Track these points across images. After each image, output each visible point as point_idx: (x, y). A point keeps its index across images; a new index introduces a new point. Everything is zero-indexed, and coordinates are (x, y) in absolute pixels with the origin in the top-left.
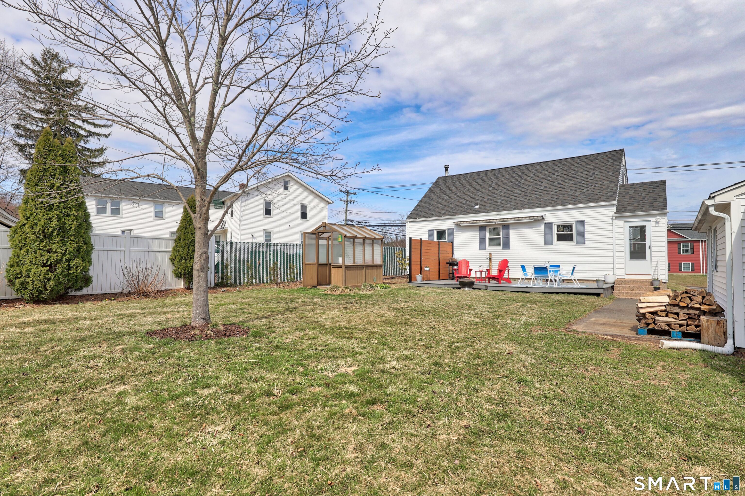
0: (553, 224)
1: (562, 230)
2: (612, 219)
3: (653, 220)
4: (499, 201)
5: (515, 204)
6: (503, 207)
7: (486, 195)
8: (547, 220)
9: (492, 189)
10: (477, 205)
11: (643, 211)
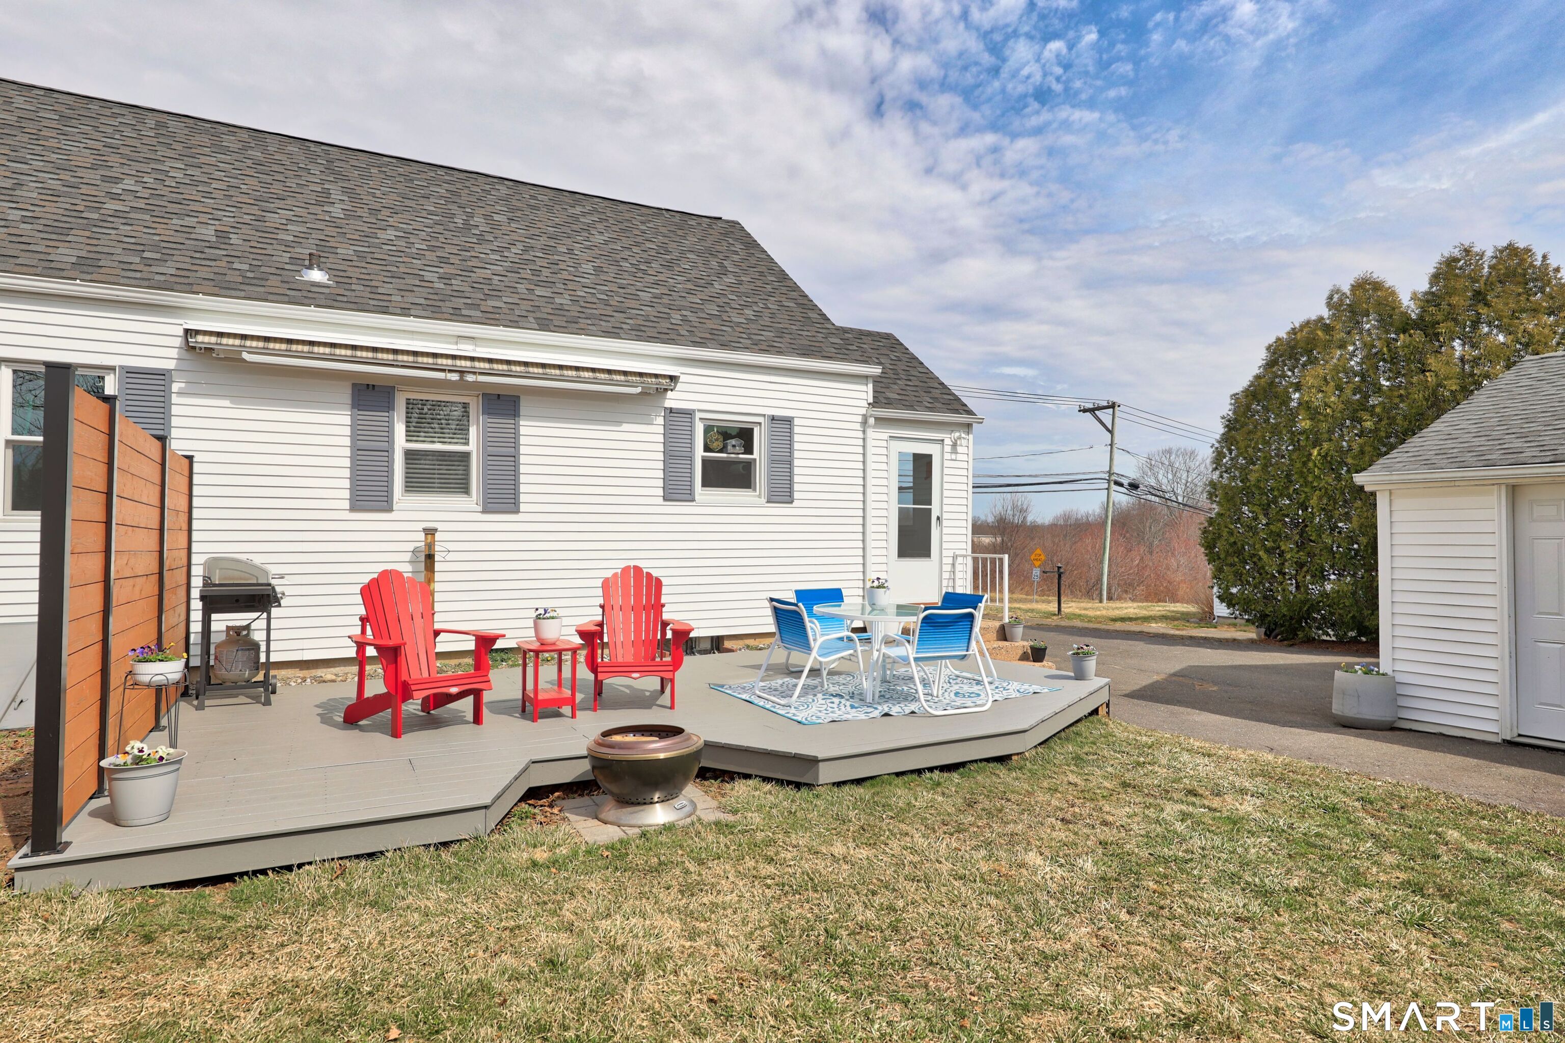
0: (698, 415)
1: (718, 444)
2: (864, 423)
3: (948, 441)
4: (428, 276)
5: (525, 305)
6: (475, 306)
7: (332, 231)
8: (673, 400)
9: (347, 217)
10: (310, 267)
11: (931, 409)
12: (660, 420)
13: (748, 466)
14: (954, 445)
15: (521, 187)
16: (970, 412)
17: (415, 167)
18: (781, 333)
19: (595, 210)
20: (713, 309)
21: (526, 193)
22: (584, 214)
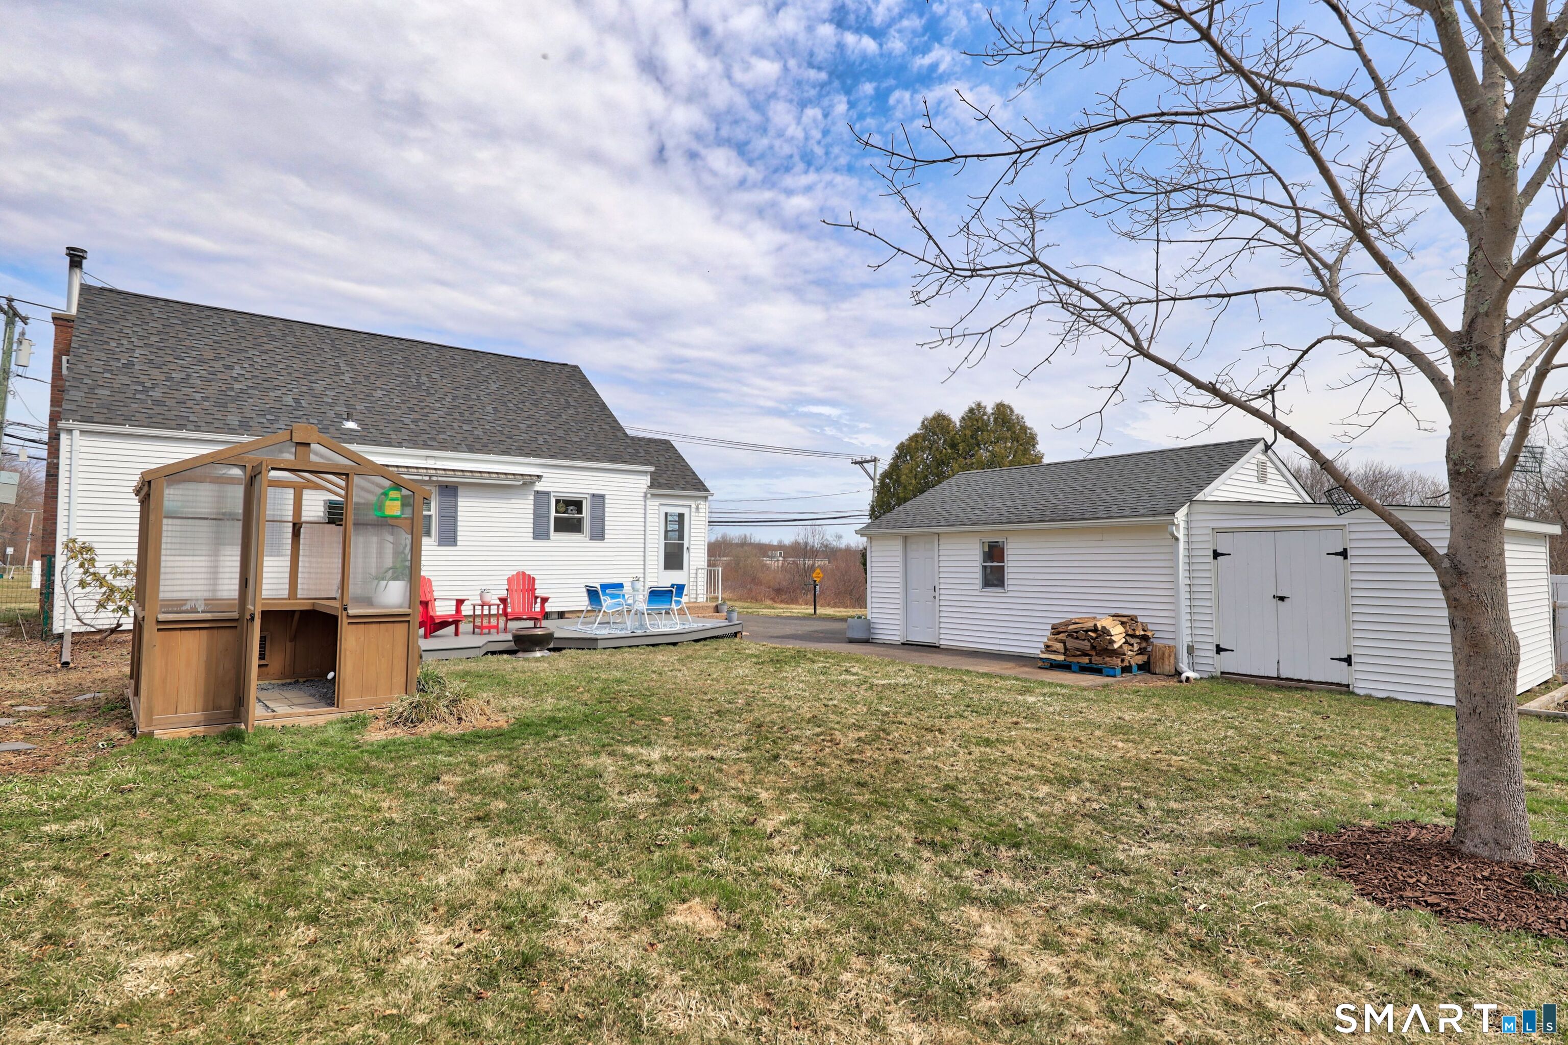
0: (553, 494)
1: (563, 509)
2: (645, 496)
3: (693, 506)
4: (407, 421)
5: (459, 437)
6: (433, 439)
7: (349, 394)
8: (539, 486)
9: (354, 383)
10: (347, 420)
11: (683, 489)
12: (532, 497)
13: (580, 521)
14: (697, 508)
15: (445, 350)
16: (707, 490)
17: (380, 341)
18: (599, 447)
19: (490, 364)
20: (561, 433)
21: (448, 354)
22: (484, 368)
